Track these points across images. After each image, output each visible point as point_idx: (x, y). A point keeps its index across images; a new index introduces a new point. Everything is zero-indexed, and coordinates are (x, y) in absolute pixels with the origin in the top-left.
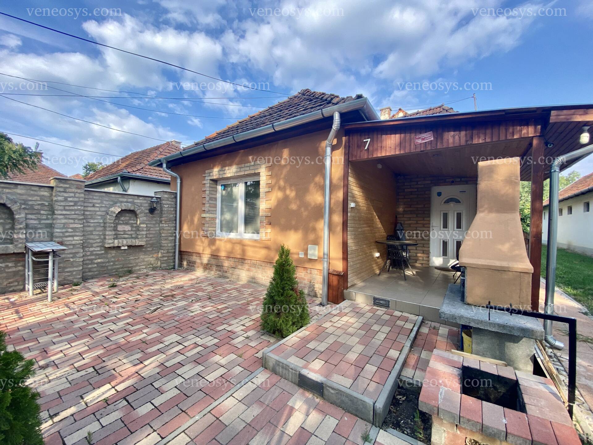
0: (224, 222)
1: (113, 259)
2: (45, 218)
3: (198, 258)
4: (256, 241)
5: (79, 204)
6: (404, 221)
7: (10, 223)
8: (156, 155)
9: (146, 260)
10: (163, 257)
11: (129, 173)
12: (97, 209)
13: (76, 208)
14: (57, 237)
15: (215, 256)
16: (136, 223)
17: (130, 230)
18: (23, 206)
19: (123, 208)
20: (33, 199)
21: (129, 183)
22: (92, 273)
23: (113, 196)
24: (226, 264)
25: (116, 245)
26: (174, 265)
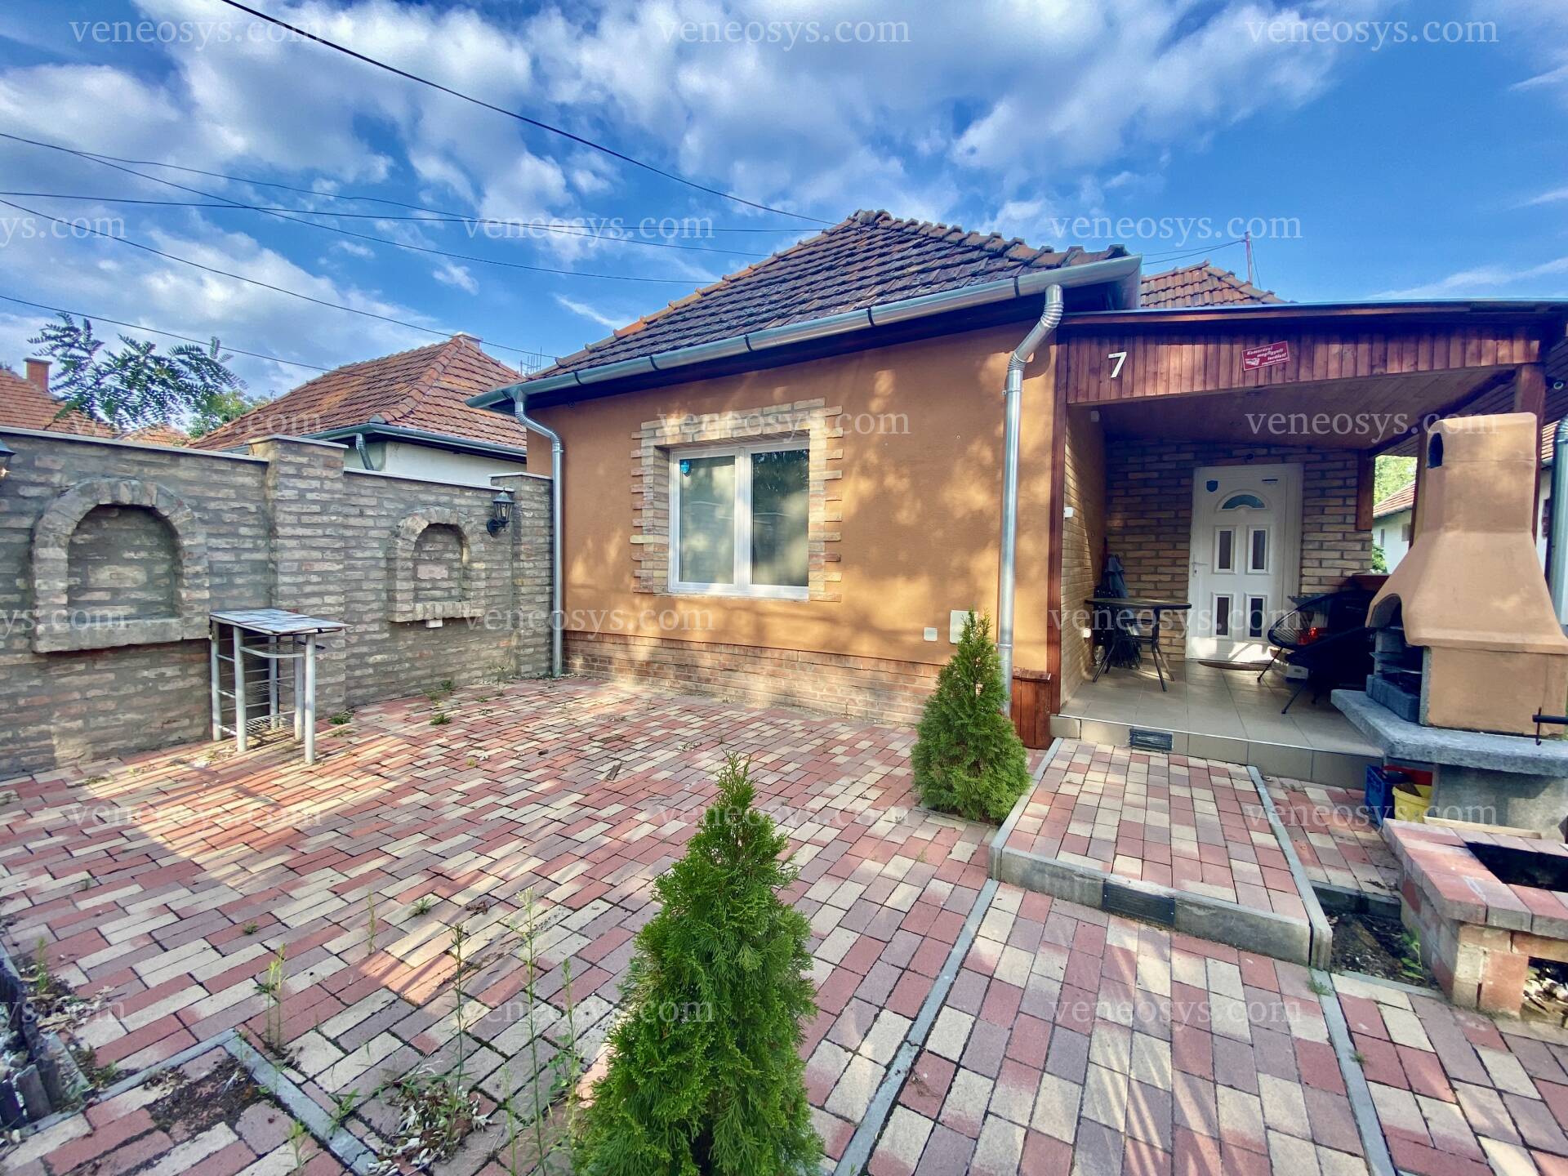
0: (688, 558)
1: (409, 655)
2: (251, 546)
3: (619, 647)
4: (796, 603)
5: (333, 508)
6: (1125, 551)
7: (164, 560)
8: (435, 375)
9: (483, 654)
10: (526, 646)
11: (387, 423)
12: (370, 522)
13: (325, 518)
14: (285, 597)
15: (673, 642)
16: (460, 560)
17: (446, 576)
18: (197, 515)
19: (433, 521)
20: (220, 496)
21: (384, 451)
22: (365, 691)
23: (405, 487)
24: (707, 660)
25: (420, 617)
26: (551, 668)
